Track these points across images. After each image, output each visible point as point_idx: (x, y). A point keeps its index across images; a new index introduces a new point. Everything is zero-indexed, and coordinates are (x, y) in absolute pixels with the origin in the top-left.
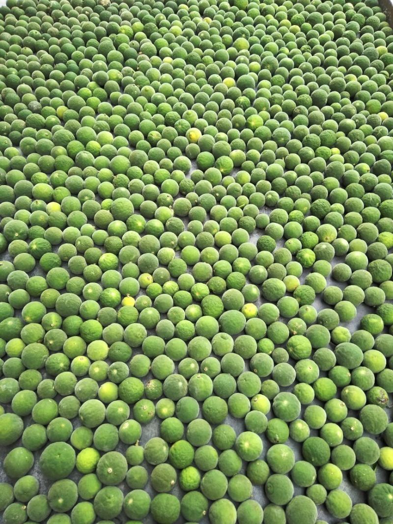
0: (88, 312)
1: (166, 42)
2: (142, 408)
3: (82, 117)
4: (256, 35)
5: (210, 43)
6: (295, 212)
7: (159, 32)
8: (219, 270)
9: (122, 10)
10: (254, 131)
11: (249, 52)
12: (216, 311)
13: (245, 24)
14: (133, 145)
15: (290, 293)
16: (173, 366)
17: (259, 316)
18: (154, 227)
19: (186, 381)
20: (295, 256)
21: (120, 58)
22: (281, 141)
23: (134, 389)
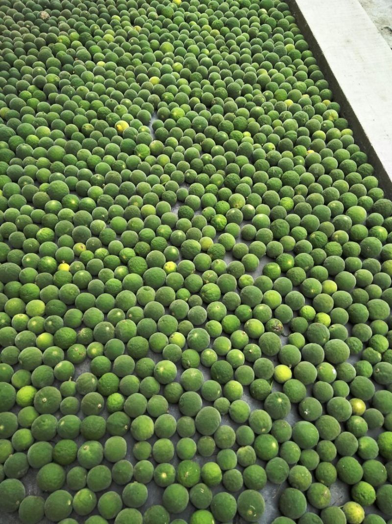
0: (27, 277)
1: (99, 49)
2: (74, 350)
3: (23, 116)
4: (180, 40)
5: (139, 47)
6: (210, 185)
7: (94, 41)
8: (143, 237)
9: (60, 22)
10: (176, 121)
11: (173, 55)
12: (140, 268)
13: (170, 30)
14: (68, 137)
15: (204, 251)
16: (102, 316)
17: (177, 271)
18: (86, 204)
19: (113, 327)
20: (210, 222)
21: (58, 64)
22: (199, 128)
23: (66, 335)
